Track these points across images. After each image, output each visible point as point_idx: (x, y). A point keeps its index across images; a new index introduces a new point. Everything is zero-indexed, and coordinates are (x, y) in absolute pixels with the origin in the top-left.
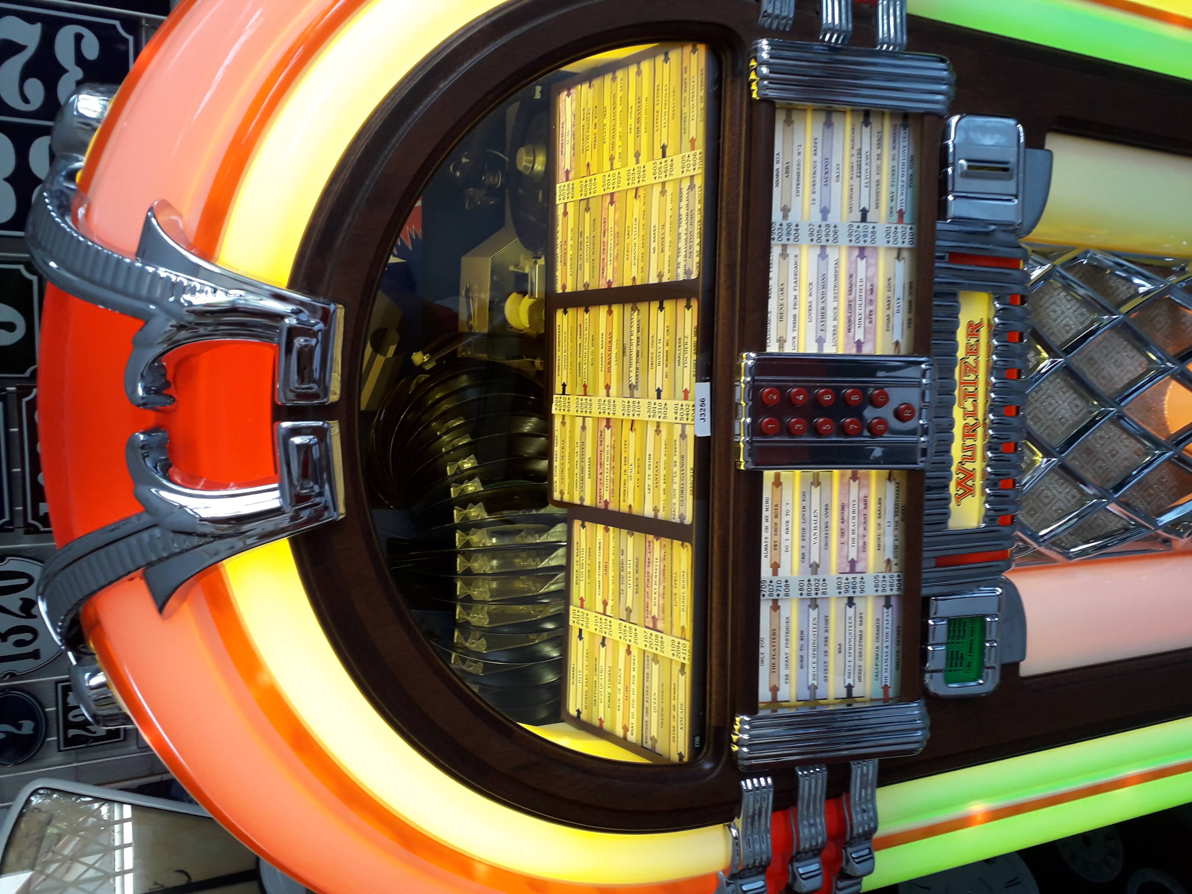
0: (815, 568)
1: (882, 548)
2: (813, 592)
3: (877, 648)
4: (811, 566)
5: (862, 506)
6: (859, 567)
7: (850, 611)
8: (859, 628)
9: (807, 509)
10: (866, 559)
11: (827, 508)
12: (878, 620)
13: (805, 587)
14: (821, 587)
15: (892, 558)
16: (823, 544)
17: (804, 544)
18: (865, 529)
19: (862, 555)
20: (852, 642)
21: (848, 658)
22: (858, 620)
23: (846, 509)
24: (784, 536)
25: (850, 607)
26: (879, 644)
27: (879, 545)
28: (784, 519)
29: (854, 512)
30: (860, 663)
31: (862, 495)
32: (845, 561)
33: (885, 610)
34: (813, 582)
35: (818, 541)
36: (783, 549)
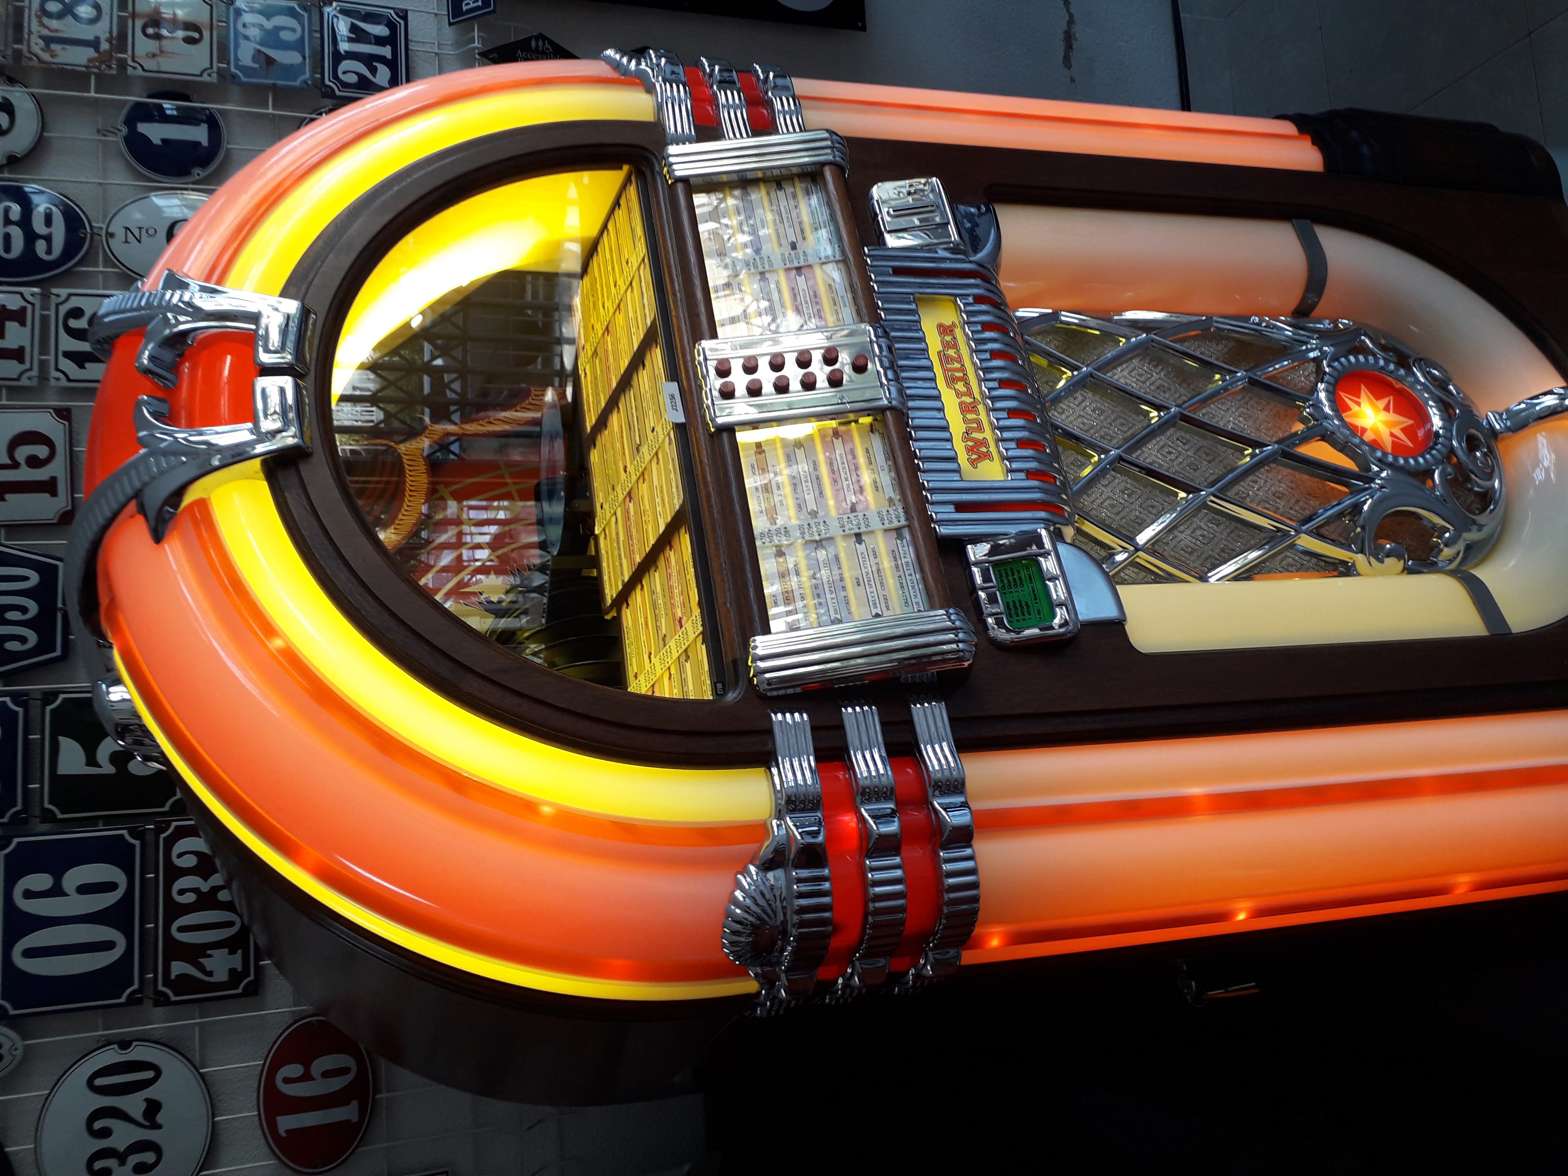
0: (814, 514)
1: (880, 489)
2: (815, 534)
3: (900, 577)
4: (810, 514)
5: (850, 457)
7: (861, 548)
8: (874, 561)
11: (815, 464)
12: (893, 551)
13: (806, 531)
14: (823, 529)
15: (893, 495)
16: (817, 493)
17: (797, 496)
18: (858, 475)
19: (860, 497)
20: (870, 574)
21: (869, 590)
22: (871, 554)
23: (835, 462)
25: (860, 544)
27: (877, 487)
29: (843, 463)
30: (884, 593)
31: (848, 449)
33: (899, 541)
34: (813, 526)
35: (811, 492)
36: (778, 504)
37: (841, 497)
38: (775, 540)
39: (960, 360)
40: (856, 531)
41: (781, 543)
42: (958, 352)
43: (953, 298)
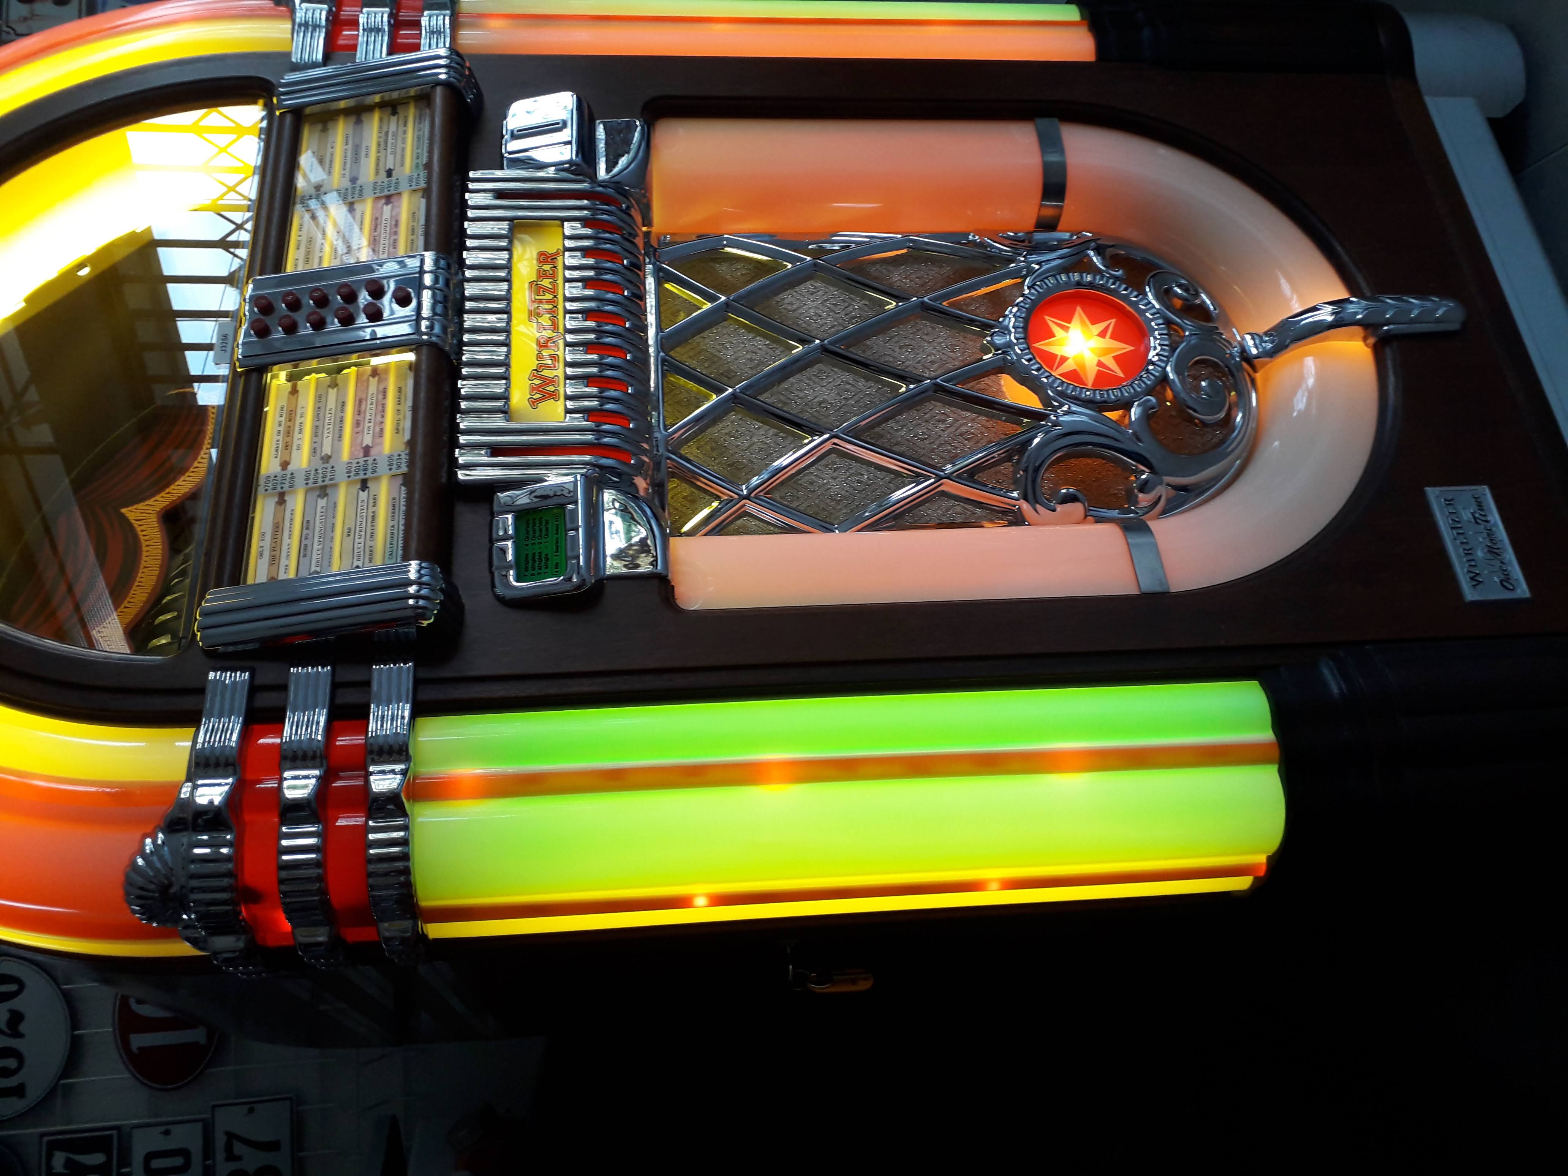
0: (327, 459)
1: (401, 431)
2: (320, 480)
4: (322, 458)
5: (381, 397)
7: (363, 495)
9: (323, 409)
12: (394, 499)
13: (312, 477)
14: (328, 474)
16: (337, 435)
17: (316, 439)
18: (382, 418)
22: (371, 501)
23: (363, 403)
24: (296, 435)
25: (363, 491)
26: (395, 522)
27: (397, 429)
28: (298, 420)
29: (371, 404)
31: (381, 388)
33: (403, 488)
34: (320, 471)
35: (331, 435)
36: (295, 447)
37: (359, 441)
38: (279, 487)
40: (362, 476)
41: (284, 489)
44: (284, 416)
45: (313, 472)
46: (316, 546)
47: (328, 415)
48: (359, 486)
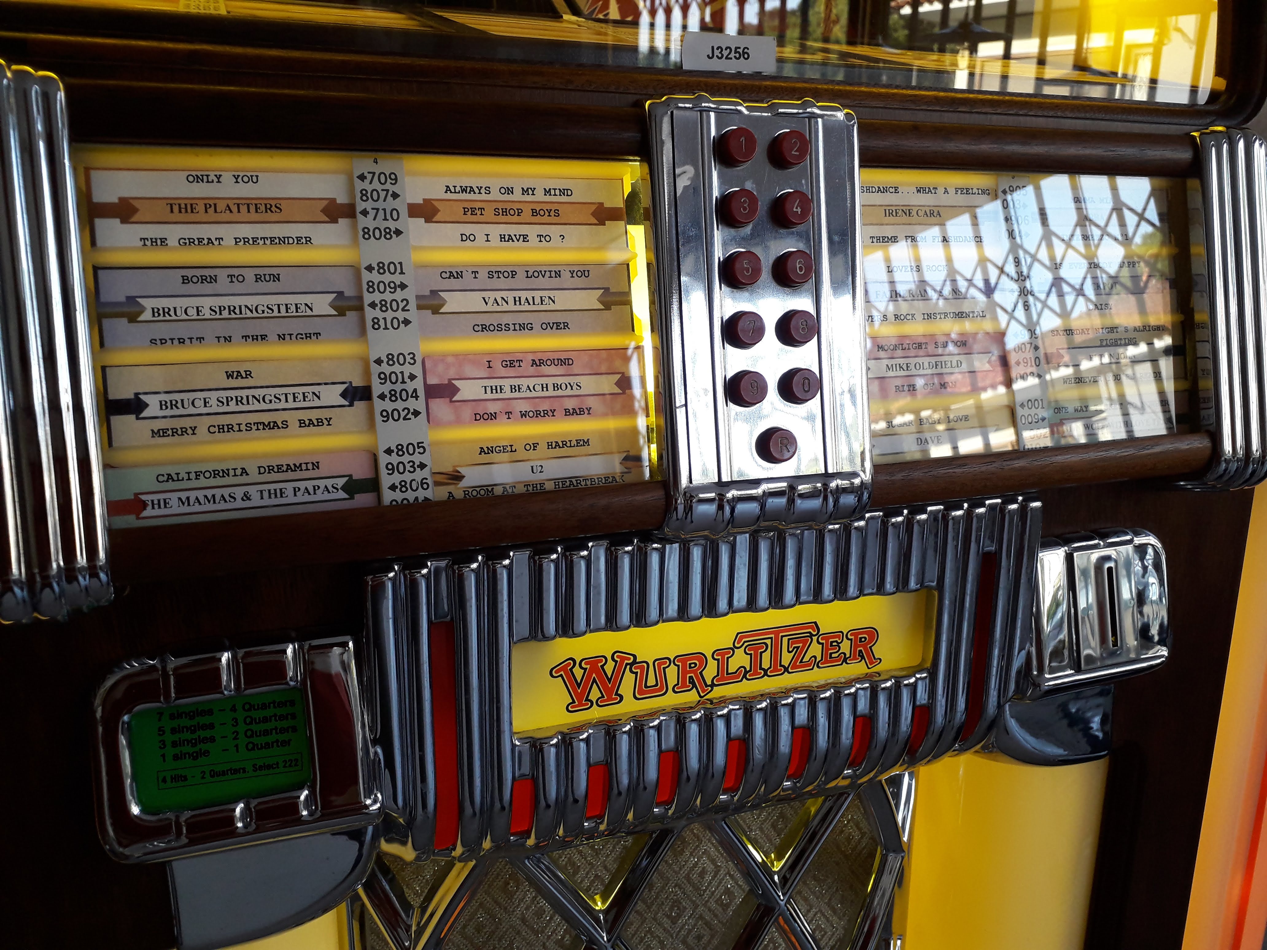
0: (432, 301)
1: (485, 458)
2: (377, 297)
3: (244, 472)
4: (434, 293)
5: (570, 404)
6: (439, 406)
7: (333, 395)
8: (293, 418)
9: (555, 282)
10: (458, 422)
11: (560, 326)
12: (316, 465)
13: (387, 277)
14: (389, 315)
15: (464, 483)
16: (486, 320)
17: (483, 274)
18: (524, 415)
19: (467, 412)
20: (257, 406)
21: (214, 395)
22: (314, 415)
23: (560, 370)
24: (496, 231)
25: (344, 395)
26: (254, 476)
27: (490, 450)
28: (532, 231)
29: (556, 387)
30: (202, 430)
31: (591, 402)
32: (452, 373)
33: (341, 482)
34: (399, 295)
35: (489, 308)
36: (468, 229)
37: (469, 371)
38: (369, 205)
39: (799, 664)
40: (377, 389)
41: (360, 217)
42: (815, 663)
43: (928, 665)
44: (548, 198)
45: (398, 279)
46: (207, 303)
47: (538, 294)
48: (358, 382)
